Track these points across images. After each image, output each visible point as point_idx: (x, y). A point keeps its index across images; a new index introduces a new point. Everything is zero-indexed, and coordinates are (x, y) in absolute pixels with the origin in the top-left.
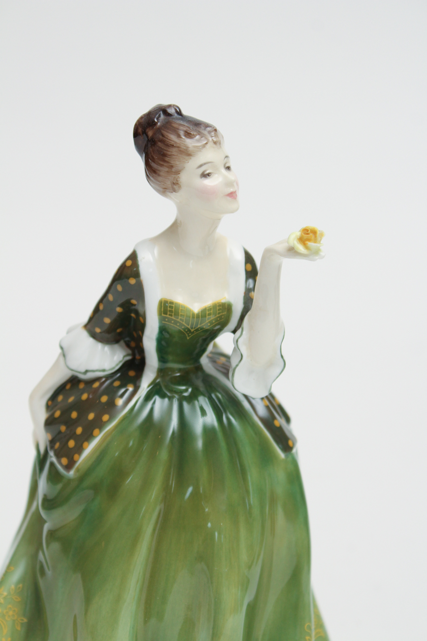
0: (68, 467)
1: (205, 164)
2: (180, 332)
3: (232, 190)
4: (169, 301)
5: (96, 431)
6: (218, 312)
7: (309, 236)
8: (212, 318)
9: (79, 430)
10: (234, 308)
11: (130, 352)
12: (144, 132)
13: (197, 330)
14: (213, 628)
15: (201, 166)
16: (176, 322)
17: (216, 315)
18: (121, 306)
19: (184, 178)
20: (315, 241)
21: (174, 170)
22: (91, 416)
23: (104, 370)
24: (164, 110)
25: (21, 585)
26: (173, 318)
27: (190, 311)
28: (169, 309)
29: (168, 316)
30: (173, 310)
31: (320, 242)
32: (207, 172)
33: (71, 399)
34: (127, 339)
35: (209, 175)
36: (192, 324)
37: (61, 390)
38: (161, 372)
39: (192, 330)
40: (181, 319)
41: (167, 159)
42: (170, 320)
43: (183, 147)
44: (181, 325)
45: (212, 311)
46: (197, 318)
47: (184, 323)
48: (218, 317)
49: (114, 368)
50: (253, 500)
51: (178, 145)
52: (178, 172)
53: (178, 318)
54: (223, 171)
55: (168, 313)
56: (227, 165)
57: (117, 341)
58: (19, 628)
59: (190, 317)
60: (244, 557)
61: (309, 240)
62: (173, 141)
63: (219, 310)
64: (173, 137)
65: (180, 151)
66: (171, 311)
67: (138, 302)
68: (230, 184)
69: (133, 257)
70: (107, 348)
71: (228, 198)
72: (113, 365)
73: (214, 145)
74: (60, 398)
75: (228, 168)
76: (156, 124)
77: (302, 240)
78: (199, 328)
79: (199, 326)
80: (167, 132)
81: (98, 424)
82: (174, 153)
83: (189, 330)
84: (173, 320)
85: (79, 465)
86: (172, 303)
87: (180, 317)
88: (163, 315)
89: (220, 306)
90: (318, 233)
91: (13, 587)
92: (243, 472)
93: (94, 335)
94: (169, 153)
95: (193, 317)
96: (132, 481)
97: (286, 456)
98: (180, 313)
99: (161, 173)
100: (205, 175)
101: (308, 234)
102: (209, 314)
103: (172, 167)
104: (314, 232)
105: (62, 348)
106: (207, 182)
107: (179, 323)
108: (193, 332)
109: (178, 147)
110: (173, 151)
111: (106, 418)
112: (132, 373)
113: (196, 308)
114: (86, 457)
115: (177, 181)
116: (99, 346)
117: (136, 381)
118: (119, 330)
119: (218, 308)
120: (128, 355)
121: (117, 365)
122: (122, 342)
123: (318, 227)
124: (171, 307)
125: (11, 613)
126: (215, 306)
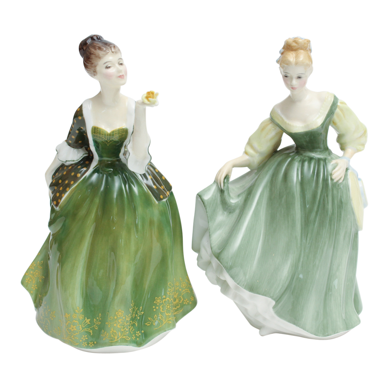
0: (57, 205)
1: (107, 62)
2: (103, 142)
3: (121, 74)
4: (96, 127)
5: (68, 189)
6: (120, 133)
7: (150, 95)
8: (117, 136)
9: (61, 189)
10: (129, 131)
11: (87, 152)
12: (83, 48)
13: (111, 141)
14: (116, 281)
15: (105, 63)
16: (100, 137)
17: (119, 134)
18: (78, 130)
19: (98, 69)
20: (153, 98)
21: (93, 65)
22: (67, 182)
23: (74, 161)
24: (92, 38)
25: (42, 261)
26: (98, 135)
27: (106, 132)
28: (96, 131)
29: (96, 134)
30: (98, 131)
31: (156, 98)
32: (109, 66)
33: (60, 175)
34: (86, 146)
35: (109, 67)
36: (108, 139)
37: (57, 171)
38: (100, 162)
39: (108, 141)
40: (102, 136)
41: (90, 60)
42: (97, 136)
43: (97, 54)
44: (102, 139)
45: (117, 132)
46: (109, 135)
47: (103, 138)
48: (120, 135)
49: (78, 160)
50: (139, 222)
51: (95, 53)
52: (95, 66)
53: (100, 135)
54: (117, 65)
55: (96, 133)
56: (121, 63)
57: (81, 147)
58: (41, 281)
59: (106, 135)
60: (133, 248)
61: (150, 97)
62: (93, 52)
63: (121, 132)
64: (93, 50)
65: (96, 56)
66: (97, 132)
67: (84, 128)
68: (119, 71)
69: (81, 107)
70: (75, 150)
71: (119, 78)
72: (79, 158)
73: (112, 53)
74: (57, 174)
75: (121, 64)
76: (87, 43)
77: (147, 98)
78: (112, 140)
79: (111, 139)
80: (91, 48)
81: (69, 185)
82: (93, 57)
83: (107, 141)
84: (98, 136)
85: (61, 205)
86: (97, 128)
87: (101, 135)
88: (94, 134)
89: (121, 130)
90: (155, 94)
91: (39, 262)
92: (135, 209)
93: (69, 145)
94: (91, 57)
95: (108, 135)
96: (82, 212)
97: (159, 203)
98: (101, 133)
99: (89, 67)
100: (107, 67)
101: (149, 94)
102: (116, 134)
103: (92, 64)
104: (153, 93)
105: (57, 150)
106: (109, 70)
107: (101, 137)
108: (109, 143)
109: (95, 54)
110: (93, 56)
111: (72, 182)
112: (87, 162)
113: (109, 130)
114: (63, 200)
115: (95, 70)
116: (72, 149)
117: (88, 166)
118: (80, 142)
119: (120, 131)
120: (86, 154)
121: (80, 158)
122: (84, 148)
123: (155, 91)
124: (97, 130)
125: (37, 274)
126: (119, 130)
